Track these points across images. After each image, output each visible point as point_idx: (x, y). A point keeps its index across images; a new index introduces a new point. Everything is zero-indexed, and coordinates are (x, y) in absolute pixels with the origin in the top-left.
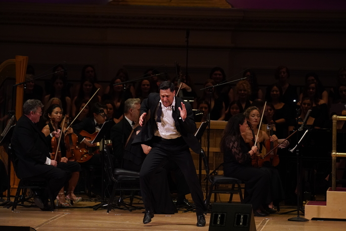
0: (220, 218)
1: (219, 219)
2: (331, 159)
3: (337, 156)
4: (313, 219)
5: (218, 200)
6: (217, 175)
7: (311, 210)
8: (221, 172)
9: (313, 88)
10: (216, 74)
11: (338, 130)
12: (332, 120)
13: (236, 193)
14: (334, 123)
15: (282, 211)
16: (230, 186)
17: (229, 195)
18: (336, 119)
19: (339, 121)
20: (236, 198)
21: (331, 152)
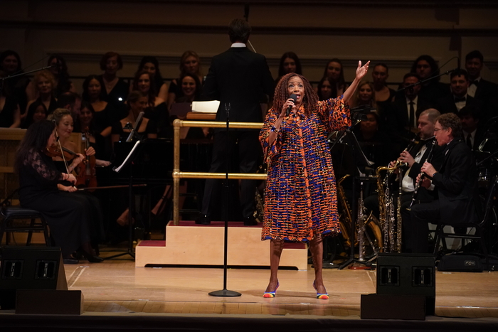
0: (15, 267)
1: (13, 270)
2: (173, 181)
3: (181, 177)
4: (148, 266)
5: (12, 241)
6: (10, 205)
7: (144, 253)
8: (16, 202)
9: (146, 81)
10: (9, 61)
11: (181, 141)
12: (172, 127)
13: (38, 231)
14: (176, 130)
15: (102, 255)
16: (29, 222)
17: (26, 235)
18: (178, 125)
19: (182, 128)
20: (39, 238)
21: (172, 171)
